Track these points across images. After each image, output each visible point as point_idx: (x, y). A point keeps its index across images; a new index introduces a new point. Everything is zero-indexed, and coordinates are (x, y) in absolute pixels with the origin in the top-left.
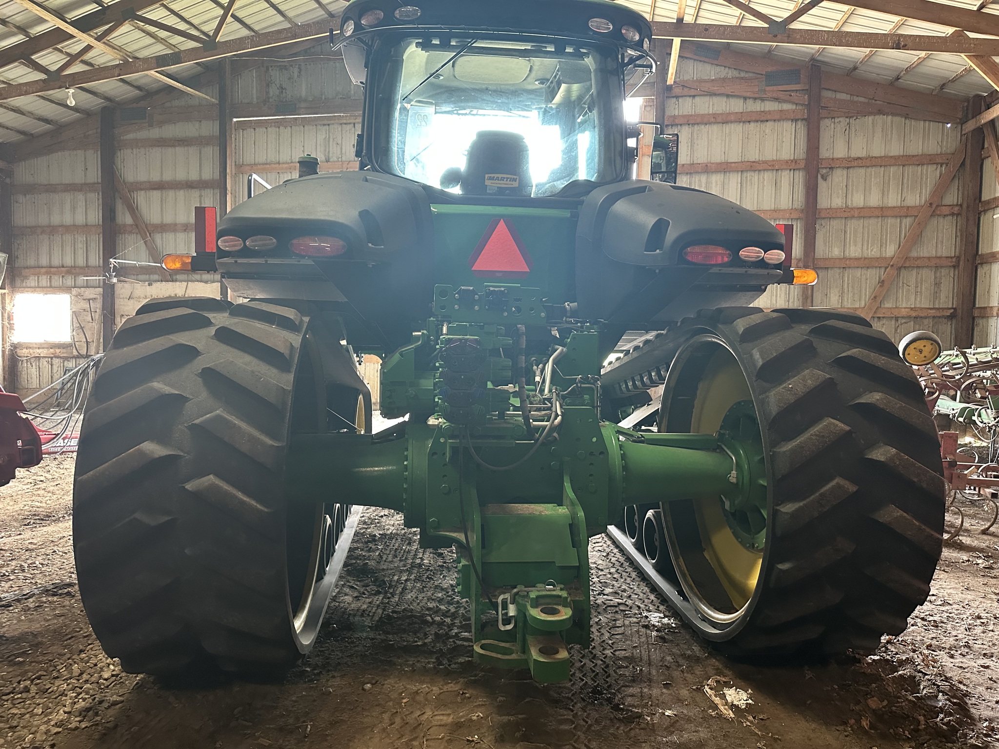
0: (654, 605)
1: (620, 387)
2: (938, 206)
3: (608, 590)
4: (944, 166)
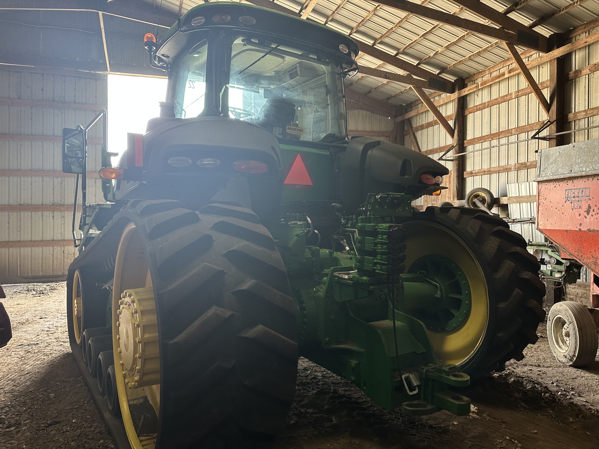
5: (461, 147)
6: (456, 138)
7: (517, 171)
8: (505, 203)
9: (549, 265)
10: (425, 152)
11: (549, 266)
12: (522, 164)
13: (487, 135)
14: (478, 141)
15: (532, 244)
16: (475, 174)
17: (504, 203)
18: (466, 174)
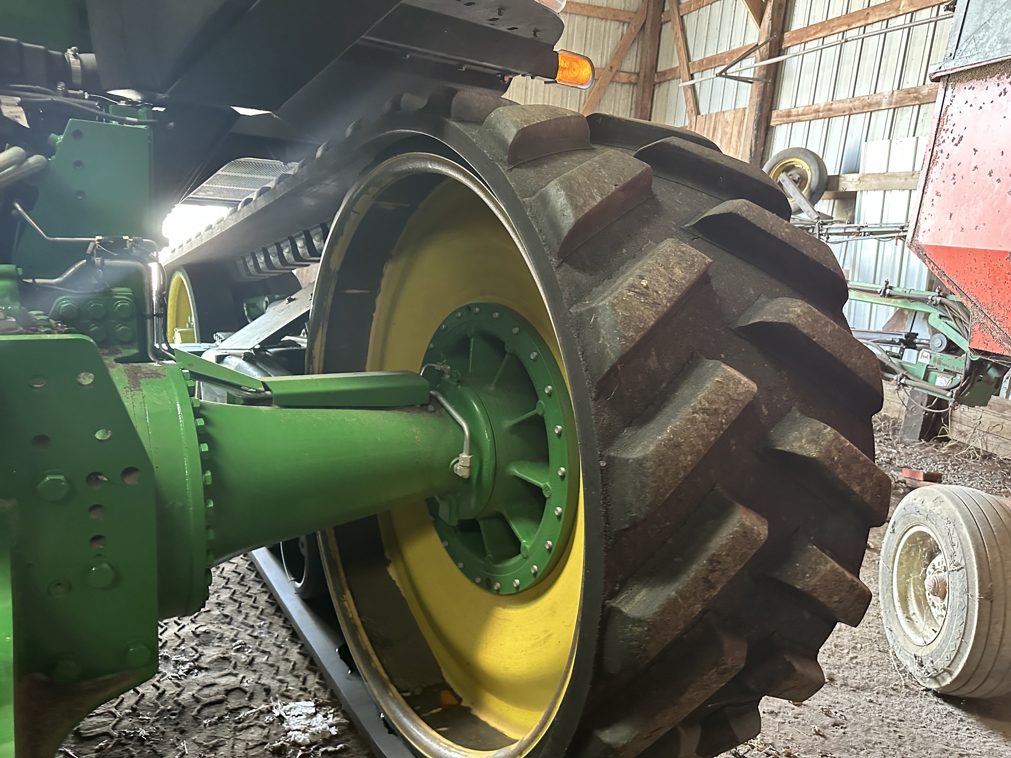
0: (298, 677)
1: (245, 263)
2: (617, 71)
3: (211, 653)
4: (626, 25)
5: (776, 47)
6: (767, 26)
7: (895, 109)
8: (851, 189)
9: (925, 352)
10: (699, 64)
11: (926, 354)
12: (908, 92)
13: (839, 18)
14: (815, 34)
15: (892, 293)
16: (796, 118)
17: (847, 190)
18: (778, 116)
